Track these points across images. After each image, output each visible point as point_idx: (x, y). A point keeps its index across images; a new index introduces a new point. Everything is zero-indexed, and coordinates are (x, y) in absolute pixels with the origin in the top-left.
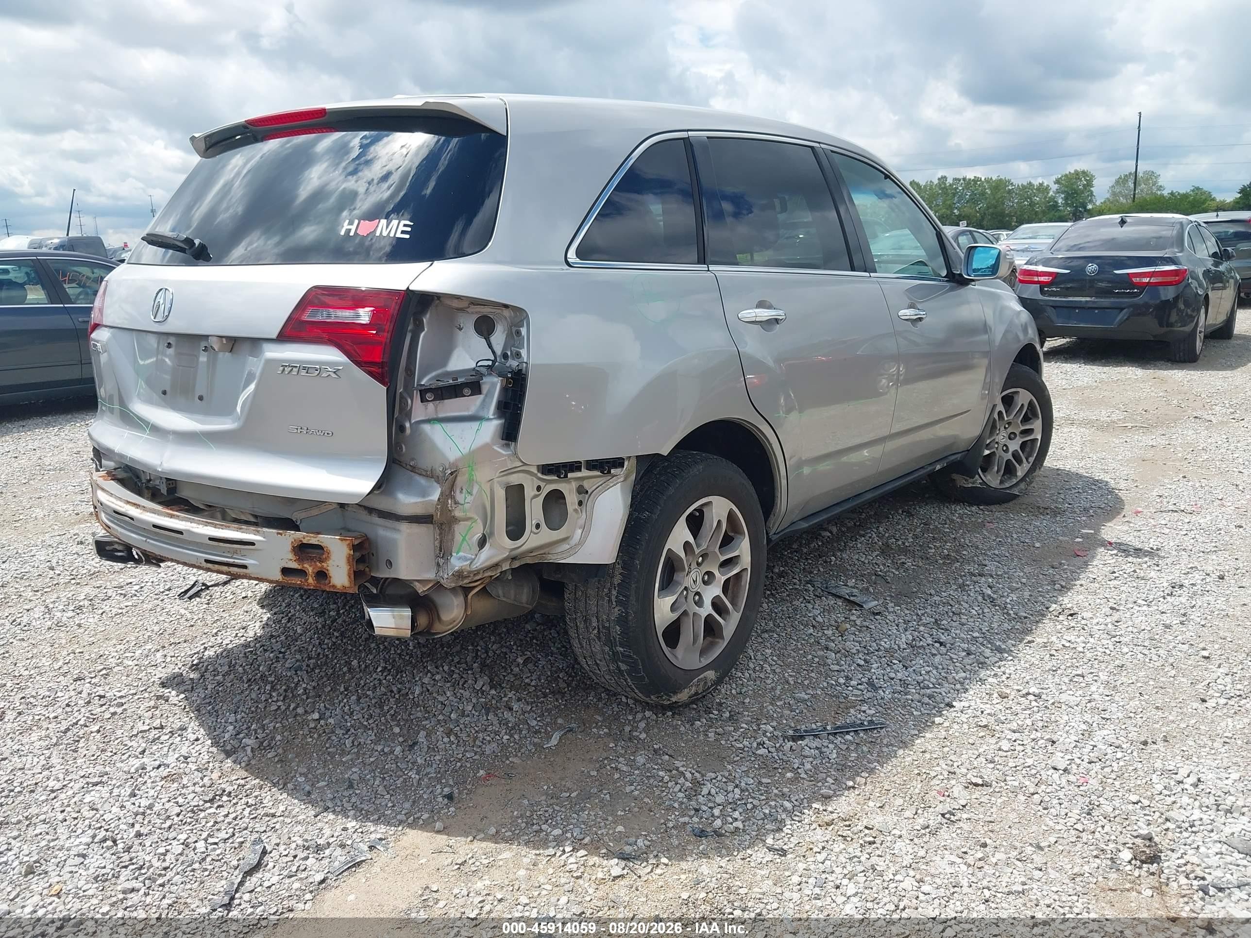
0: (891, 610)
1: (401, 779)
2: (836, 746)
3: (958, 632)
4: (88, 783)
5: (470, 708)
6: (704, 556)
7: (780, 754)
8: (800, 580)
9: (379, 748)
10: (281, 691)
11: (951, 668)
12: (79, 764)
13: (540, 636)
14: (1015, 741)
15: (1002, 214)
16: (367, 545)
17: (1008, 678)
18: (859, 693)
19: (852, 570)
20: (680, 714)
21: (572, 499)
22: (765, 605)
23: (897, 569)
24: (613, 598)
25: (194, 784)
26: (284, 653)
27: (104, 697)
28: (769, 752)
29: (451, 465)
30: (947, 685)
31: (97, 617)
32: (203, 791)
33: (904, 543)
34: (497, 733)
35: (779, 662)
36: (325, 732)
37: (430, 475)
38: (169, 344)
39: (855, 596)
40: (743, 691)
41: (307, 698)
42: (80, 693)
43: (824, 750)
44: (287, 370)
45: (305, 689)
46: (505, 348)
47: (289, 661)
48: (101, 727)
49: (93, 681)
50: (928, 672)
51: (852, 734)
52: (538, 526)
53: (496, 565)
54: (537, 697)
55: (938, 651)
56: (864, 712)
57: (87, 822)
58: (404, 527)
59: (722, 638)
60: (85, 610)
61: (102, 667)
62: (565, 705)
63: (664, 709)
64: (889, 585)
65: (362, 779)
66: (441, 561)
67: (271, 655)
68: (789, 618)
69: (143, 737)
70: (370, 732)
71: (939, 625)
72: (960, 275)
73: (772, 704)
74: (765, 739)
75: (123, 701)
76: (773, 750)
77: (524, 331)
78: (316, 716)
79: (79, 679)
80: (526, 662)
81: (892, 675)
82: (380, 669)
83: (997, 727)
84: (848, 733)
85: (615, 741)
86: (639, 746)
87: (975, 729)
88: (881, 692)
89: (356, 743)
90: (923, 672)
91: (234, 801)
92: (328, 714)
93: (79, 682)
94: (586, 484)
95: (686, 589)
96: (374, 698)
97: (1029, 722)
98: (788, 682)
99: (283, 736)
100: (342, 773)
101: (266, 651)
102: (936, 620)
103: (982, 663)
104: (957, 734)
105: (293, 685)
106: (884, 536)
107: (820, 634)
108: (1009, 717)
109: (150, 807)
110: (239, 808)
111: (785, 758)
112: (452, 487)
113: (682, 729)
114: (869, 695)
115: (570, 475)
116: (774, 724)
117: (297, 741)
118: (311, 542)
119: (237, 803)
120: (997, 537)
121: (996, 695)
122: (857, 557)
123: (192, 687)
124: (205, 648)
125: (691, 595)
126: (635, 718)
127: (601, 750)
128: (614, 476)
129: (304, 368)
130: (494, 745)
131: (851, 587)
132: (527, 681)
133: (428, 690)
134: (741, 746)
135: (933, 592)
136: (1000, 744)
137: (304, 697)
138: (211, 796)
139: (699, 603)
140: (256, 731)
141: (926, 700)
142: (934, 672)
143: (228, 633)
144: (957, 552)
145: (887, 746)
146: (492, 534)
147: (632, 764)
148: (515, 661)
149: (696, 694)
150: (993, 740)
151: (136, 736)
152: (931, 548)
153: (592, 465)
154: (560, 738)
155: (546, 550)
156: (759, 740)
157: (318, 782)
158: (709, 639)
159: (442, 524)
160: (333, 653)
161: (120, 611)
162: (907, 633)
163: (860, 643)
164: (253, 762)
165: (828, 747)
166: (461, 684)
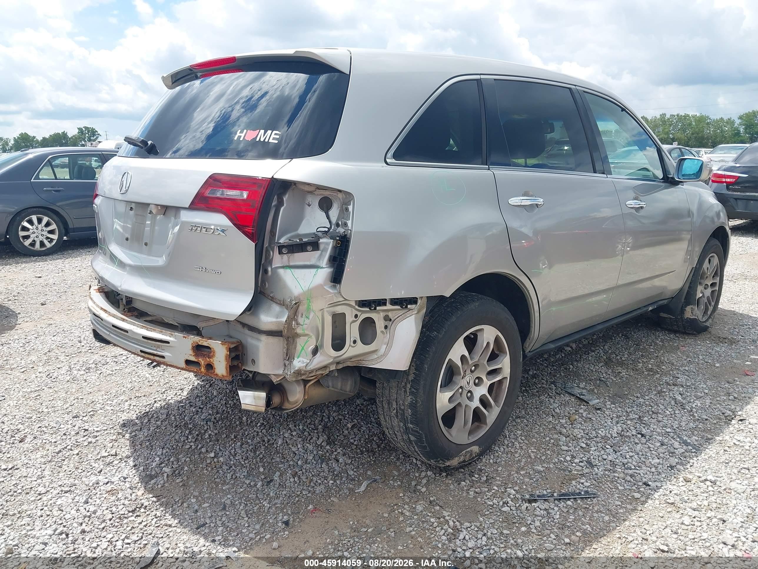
0: (608, 407)
1: (258, 506)
2: (560, 509)
3: (655, 427)
4: (62, 491)
5: (311, 458)
6: (476, 366)
7: (519, 512)
8: (547, 381)
9: (248, 482)
10: (195, 435)
11: (648, 454)
12: (60, 477)
13: (365, 409)
14: (694, 517)
15: (703, 138)
16: (240, 348)
17: (691, 466)
18: (580, 468)
19: (584, 376)
20: (451, 475)
21: (380, 324)
22: (520, 398)
23: (615, 377)
24: (408, 391)
25: (125, 498)
26: (202, 408)
27: (87, 430)
28: (511, 510)
29: (296, 298)
30: (644, 468)
31: (97, 375)
32: (130, 504)
33: (621, 358)
34: (326, 478)
35: (526, 441)
36: (216, 467)
37: (282, 304)
38: (131, 208)
39: (584, 395)
40: (498, 461)
41: (210, 441)
42: (74, 426)
43: (550, 511)
44: (194, 228)
45: (210, 435)
46: (338, 219)
47: (204, 414)
48: (80, 451)
49: (84, 418)
50: (631, 457)
51: (572, 500)
52: (355, 342)
53: (325, 367)
54: (357, 454)
55: (640, 441)
56: (582, 483)
57: (54, 519)
58: (264, 338)
59: (486, 424)
60: (91, 370)
61: (91, 410)
62: (375, 461)
63: (441, 470)
64: (608, 388)
65: (232, 504)
66: (287, 363)
67: (194, 410)
68: (537, 408)
69: (103, 461)
70: (244, 469)
71: (641, 420)
72: (673, 178)
73: (517, 473)
74: (509, 499)
75: (98, 434)
76: (514, 508)
77: (350, 208)
78: (212, 455)
79: (76, 417)
80: (353, 427)
81: (605, 457)
82: (259, 424)
83: (681, 505)
84: (569, 499)
85: (405, 492)
86: (420, 497)
87: (665, 505)
88: (596, 469)
89: (234, 477)
90: (628, 456)
91: (148, 513)
92: (220, 454)
93: (75, 419)
94: (390, 315)
95: (461, 387)
96: (252, 445)
97: (706, 503)
98: (530, 457)
99: (190, 468)
100: (221, 498)
101: (191, 406)
102: (640, 416)
103: (672, 453)
104: (651, 508)
105: (203, 431)
106: (608, 352)
107: (557, 422)
108: (691, 497)
109: (95, 512)
110: (150, 518)
111: (521, 515)
112: (296, 313)
113: (452, 487)
114: (586, 471)
115: (378, 308)
116: (517, 488)
117: (197, 472)
118: (203, 344)
119: (149, 514)
120: (688, 357)
121: (681, 479)
122: (588, 366)
123: (141, 428)
124: (155, 402)
125: (465, 393)
126: (420, 475)
127: (393, 497)
128: (410, 310)
129: (205, 228)
130: (322, 487)
131: (583, 389)
132: (352, 441)
133: (287, 442)
134: (491, 503)
135: (639, 395)
136: (683, 519)
137: (208, 440)
138: (134, 507)
139: (471, 398)
140: (173, 462)
141: (628, 478)
142: (636, 456)
143: (171, 392)
144: (658, 366)
145: (597, 512)
146: (322, 346)
147: (413, 510)
148: (346, 425)
149: (464, 461)
150: (678, 516)
151: (99, 459)
152: (639, 363)
153: (395, 302)
154: (367, 486)
155: (362, 358)
156: (504, 500)
157: (204, 503)
158: (476, 424)
159: (288, 338)
160: (232, 411)
161: (111, 373)
162: (618, 425)
163: (584, 430)
164: (166, 485)
165: (553, 509)
166: (308, 439)
